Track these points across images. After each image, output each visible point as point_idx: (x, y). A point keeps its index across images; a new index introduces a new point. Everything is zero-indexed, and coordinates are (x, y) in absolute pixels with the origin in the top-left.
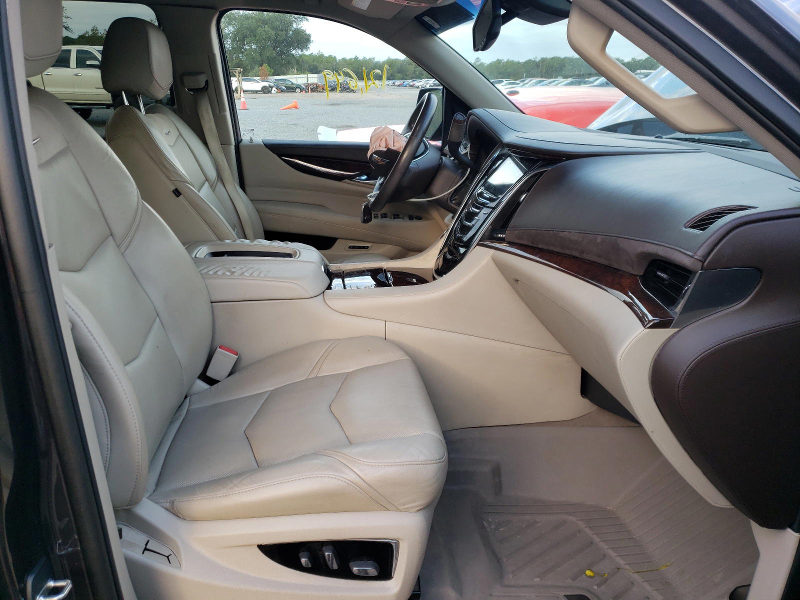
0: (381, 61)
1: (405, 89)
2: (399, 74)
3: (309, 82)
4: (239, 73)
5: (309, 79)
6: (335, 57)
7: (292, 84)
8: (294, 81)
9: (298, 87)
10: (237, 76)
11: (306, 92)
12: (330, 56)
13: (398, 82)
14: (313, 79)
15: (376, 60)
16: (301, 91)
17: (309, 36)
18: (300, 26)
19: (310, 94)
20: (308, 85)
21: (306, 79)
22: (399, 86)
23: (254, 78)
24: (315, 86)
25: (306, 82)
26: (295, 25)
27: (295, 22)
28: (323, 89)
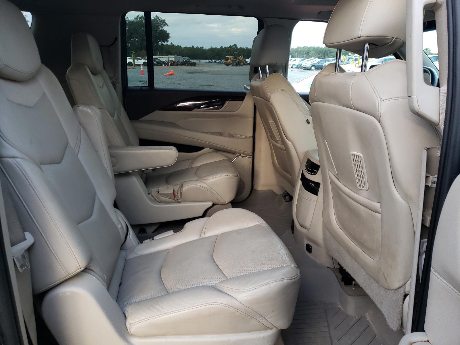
0: (207, 49)
1: (222, 65)
2: (217, 56)
3: (169, 60)
4: (133, 54)
5: (169, 58)
6: (181, 46)
7: (160, 61)
8: (161, 59)
9: (164, 62)
10: (132, 56)
11: (167, 66)
12: (178, 46)
13: (218, 61)
14: (172, 58)
15: (204, 48)
16: (165, 65)
17: (169, 34)
18: (163, 29)
19: (170, 67)
20: (168, 62)
21: (167, 58)
22: (218, 63)
23: (139, 57)
24: (172, 62)
25: (167, 60)
26: (160, 28)
27: (161, 26)
28: (177, 64)
